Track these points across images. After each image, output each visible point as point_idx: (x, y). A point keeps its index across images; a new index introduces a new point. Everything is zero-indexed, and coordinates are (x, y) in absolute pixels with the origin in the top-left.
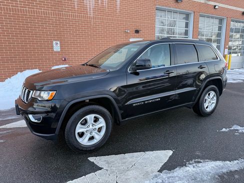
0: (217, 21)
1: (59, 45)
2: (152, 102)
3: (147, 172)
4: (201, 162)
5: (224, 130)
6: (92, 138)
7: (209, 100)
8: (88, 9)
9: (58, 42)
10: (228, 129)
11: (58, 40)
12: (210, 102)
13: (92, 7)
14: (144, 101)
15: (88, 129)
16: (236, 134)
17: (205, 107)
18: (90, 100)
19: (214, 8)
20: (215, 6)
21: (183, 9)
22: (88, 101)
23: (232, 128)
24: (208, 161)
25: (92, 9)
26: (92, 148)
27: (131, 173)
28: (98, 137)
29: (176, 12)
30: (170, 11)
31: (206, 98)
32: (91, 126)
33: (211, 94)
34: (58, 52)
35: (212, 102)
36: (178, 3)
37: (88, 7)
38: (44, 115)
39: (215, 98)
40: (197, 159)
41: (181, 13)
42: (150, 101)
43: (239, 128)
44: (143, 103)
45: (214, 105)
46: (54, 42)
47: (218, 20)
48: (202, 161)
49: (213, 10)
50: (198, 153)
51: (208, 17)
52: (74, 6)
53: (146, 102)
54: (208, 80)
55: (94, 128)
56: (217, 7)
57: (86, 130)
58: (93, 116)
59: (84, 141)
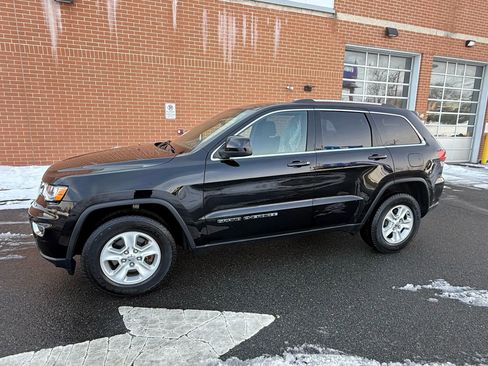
0: (472, 71)
1: (174, 110)
2: (258, 219)
3: (200, 354)
4: (317, 352)
5: (409, 287)
6: (133, 273)
7: (395, 222)
8: (225, 52)
9: (174, 105)
10: (419, 287)
11: (173, 102)
12: (397, 226)
13: (230, 49)
14: (242, 216)
15: (126, 256)
16: (431, 299)
17: (386, 235)
18: (141, 205)
19: (466, 45)
20: (468, 42)
21: (400, 49)
22: (137, 207)
23: (430, 286)
24: (333, 353)
25: (230, 52)
26: (132, 291)
27: (169, 350)
28: (146, 273)
29: (384, 55)
30: (373, 53)
31: (387, 217)
32: (131, 252)
33: (400, 211)
34: (172, 121)
35: (402, 226)
36: (390, 37)
37: (225, 48)
38: (49, 226)
39: (410, 219)
40: (314, 343)
41: (394, 56)
42: (256, 217)
43: (447, 286)
44: (239, 219)
45: (406, 233)
46: (167, 105)
47: (475, 68)
48: (320, 350)
49: (463, 49)
50: (323, 331)
51: (452, 62)
52: (202, 48)
53: (247, 218)
54: (392, 182)
55: (137, 255)
56: (471, 44)
57: (121, 257)
58: (135, 234)
59: (119, 277)
